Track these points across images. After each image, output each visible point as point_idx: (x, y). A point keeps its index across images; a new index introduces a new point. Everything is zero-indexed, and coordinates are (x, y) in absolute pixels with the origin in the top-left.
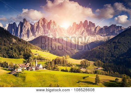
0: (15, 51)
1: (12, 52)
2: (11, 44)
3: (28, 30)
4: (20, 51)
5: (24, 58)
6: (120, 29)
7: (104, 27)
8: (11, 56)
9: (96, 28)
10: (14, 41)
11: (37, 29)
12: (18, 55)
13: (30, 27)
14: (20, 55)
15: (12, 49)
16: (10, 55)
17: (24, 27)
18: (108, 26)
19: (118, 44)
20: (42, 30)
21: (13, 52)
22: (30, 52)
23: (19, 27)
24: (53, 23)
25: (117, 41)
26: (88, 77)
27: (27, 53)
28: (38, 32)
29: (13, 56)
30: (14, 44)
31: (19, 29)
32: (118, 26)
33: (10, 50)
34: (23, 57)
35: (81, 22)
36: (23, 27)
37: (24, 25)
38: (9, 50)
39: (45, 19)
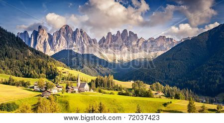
0: (33, 67)
1: (28, 68)
2: (26, 58)
3: (45, 43)
4: (40, 68)
5: (47, 78)
6: (170, 42)
7: (149, 39)
8: (28, 74)
9: (139, 40)
10: (30, 53)
11: (57, 40)
12: (38, 73)
13: (47, 37)
14: (41, 73)
15: (28, 64)
16: (26, 72)
17: (40, 37)
18: (155, 38)
19: (173, 62)
20: (64, 42)
21: (30, 68)
22: (56, 69)
23: (33, 38)
24: (79, 32)
25: (171, 57)
26: (171, 102)
27: (51, 70)
28: (59, 45)
29: (31, 74)
30: (29, 57)
31: (33, 40)
32: (168, 38)
33: (26, 65)
34: (45, 76)
35: (118, 32)
36: (38, 38)
37: (40, 34)
38: (24, 66)
39: (68, 26)
